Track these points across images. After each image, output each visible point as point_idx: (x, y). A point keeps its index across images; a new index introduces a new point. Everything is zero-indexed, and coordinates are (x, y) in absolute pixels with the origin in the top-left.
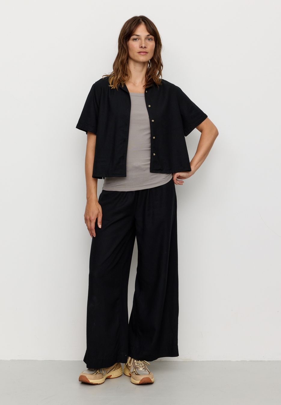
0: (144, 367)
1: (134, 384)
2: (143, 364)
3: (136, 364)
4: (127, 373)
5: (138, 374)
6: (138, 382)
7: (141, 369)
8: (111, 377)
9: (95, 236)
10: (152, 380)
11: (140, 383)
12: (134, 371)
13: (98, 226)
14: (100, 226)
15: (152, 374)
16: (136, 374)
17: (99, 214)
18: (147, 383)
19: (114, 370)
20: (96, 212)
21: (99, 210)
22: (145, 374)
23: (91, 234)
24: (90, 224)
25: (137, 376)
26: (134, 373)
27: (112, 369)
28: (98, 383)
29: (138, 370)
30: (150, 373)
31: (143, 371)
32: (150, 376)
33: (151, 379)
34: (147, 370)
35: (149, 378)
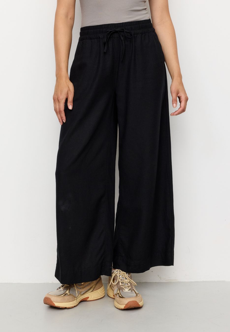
0: (130, 287)
1: (117, 308)
2: (129, 284)
3: (120, 284)
4: (111, 294)
5: (122, 297)
6: (123, 307)
7: (127, 290)
8: (88, 299)
9: (64, 121)
10: (141, 304)
11: (125, 308)
12: (118, 293)
13: (69, 107)
14: (70, 107)
15: (141, 296)
16: (120, 297)
17: (69, 92)
18: (134, 308)
19: (92, 291)
20: (65, 90)
21: (69, 87)
22: (130, 297)
23: (61, 119)
24: (59, 106)
25: (121, 299)
26: (118, 295)
27: (89, 290)
28: (67, 306)
29: (123, 291)
30: (137, 295)
31: (128, 293)
32: (137, 300)
33: (138, 302)
34: (133, 291)
35: (136, 302)
